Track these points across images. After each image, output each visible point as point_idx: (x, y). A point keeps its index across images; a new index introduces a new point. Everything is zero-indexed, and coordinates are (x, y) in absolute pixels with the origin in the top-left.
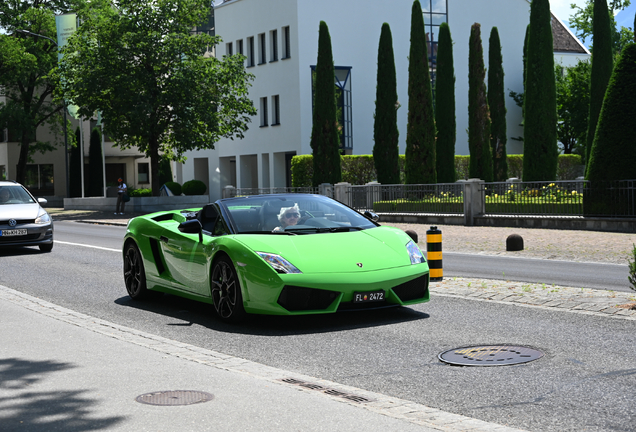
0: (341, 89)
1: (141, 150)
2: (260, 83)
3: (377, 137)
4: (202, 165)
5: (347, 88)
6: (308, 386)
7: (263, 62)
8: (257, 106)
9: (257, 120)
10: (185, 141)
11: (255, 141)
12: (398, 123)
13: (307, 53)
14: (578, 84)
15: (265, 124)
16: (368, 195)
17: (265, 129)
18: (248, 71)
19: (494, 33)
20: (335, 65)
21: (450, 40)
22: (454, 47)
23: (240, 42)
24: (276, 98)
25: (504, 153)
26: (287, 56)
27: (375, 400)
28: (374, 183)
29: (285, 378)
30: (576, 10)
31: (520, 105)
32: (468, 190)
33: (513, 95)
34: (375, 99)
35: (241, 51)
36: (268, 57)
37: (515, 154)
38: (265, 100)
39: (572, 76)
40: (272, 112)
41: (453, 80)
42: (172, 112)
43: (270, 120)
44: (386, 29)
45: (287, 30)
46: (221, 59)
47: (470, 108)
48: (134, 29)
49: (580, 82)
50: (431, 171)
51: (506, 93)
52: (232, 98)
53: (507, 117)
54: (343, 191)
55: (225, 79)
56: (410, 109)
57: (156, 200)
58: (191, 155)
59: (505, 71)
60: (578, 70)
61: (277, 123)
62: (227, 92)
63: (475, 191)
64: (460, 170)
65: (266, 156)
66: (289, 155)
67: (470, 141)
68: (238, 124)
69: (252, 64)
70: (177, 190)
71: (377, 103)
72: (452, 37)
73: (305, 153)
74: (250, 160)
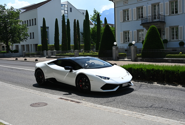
0: (47, 31)
1: (4, 43)
2: (30, 30)
3: (55, 41)
4: (17, 46)
5: (48, 31)
6: (66, 100)
7: (33, 25)
8: (29, 35)
9: (29, 38)
10: (14, 42)
11: (29, 42)
12: (59, 38)
13: (40, 24)
14: (93, 31)
15: (31, 38)
16: (54, 53)
17: (31, 39)
18: (27, 27)
19: (78, 21)
20: (46, 26)
21: (69, 22)
22: (70, 24)
23: (25, 21)
24: (33, 33)
25: (80, 44)
26: (35, 24)
27: (82, 103)
28: (55, 50)
29: (59, 98)
30: (91, 16)
31: (82, 35)
32: (75, 52)
33: (81, 33)
34: (54, 33)
35: (25, 23)
36: (31, 24)
37: (82, 44)
38: (31, 33)
39: (92, 29)
40: (32, 36)
41: (70, 30)
42: (11, 36)
43: (32, 37)
44: (56, 20)
45: (35, 19)
46: (22, 25)
47: (74, 36)
48: (2, 18)
49: (94, 31)
50: (67, 48)
51: (80, 32)
52: (24, 33)
53: (80, 37)
54: (49, 52)
55: (23, 29)
56: (62, 36)
57: (8, 54)
58: (14, 45)
59: (80, 28)
60: (93, 28)
61: (33, 38)
62: (23, 31)
63: (77, 52)
64: (71, 48)
65: (31, 45)
66: (36, 45)
67: (74, 42)
68: (25, 38)
69: (28, 26)
70: (12, 52)
71: (55, 34)
72: (70, 21)
73: (40, 44)
74: (28, 46)
